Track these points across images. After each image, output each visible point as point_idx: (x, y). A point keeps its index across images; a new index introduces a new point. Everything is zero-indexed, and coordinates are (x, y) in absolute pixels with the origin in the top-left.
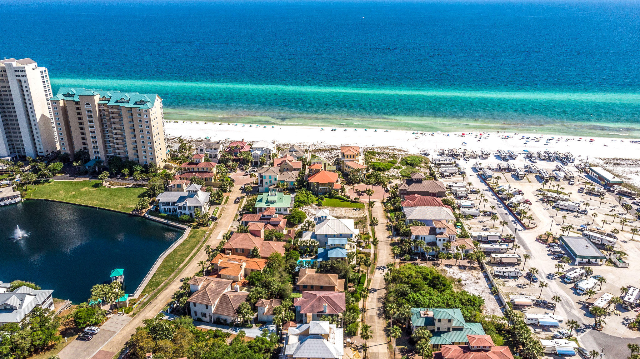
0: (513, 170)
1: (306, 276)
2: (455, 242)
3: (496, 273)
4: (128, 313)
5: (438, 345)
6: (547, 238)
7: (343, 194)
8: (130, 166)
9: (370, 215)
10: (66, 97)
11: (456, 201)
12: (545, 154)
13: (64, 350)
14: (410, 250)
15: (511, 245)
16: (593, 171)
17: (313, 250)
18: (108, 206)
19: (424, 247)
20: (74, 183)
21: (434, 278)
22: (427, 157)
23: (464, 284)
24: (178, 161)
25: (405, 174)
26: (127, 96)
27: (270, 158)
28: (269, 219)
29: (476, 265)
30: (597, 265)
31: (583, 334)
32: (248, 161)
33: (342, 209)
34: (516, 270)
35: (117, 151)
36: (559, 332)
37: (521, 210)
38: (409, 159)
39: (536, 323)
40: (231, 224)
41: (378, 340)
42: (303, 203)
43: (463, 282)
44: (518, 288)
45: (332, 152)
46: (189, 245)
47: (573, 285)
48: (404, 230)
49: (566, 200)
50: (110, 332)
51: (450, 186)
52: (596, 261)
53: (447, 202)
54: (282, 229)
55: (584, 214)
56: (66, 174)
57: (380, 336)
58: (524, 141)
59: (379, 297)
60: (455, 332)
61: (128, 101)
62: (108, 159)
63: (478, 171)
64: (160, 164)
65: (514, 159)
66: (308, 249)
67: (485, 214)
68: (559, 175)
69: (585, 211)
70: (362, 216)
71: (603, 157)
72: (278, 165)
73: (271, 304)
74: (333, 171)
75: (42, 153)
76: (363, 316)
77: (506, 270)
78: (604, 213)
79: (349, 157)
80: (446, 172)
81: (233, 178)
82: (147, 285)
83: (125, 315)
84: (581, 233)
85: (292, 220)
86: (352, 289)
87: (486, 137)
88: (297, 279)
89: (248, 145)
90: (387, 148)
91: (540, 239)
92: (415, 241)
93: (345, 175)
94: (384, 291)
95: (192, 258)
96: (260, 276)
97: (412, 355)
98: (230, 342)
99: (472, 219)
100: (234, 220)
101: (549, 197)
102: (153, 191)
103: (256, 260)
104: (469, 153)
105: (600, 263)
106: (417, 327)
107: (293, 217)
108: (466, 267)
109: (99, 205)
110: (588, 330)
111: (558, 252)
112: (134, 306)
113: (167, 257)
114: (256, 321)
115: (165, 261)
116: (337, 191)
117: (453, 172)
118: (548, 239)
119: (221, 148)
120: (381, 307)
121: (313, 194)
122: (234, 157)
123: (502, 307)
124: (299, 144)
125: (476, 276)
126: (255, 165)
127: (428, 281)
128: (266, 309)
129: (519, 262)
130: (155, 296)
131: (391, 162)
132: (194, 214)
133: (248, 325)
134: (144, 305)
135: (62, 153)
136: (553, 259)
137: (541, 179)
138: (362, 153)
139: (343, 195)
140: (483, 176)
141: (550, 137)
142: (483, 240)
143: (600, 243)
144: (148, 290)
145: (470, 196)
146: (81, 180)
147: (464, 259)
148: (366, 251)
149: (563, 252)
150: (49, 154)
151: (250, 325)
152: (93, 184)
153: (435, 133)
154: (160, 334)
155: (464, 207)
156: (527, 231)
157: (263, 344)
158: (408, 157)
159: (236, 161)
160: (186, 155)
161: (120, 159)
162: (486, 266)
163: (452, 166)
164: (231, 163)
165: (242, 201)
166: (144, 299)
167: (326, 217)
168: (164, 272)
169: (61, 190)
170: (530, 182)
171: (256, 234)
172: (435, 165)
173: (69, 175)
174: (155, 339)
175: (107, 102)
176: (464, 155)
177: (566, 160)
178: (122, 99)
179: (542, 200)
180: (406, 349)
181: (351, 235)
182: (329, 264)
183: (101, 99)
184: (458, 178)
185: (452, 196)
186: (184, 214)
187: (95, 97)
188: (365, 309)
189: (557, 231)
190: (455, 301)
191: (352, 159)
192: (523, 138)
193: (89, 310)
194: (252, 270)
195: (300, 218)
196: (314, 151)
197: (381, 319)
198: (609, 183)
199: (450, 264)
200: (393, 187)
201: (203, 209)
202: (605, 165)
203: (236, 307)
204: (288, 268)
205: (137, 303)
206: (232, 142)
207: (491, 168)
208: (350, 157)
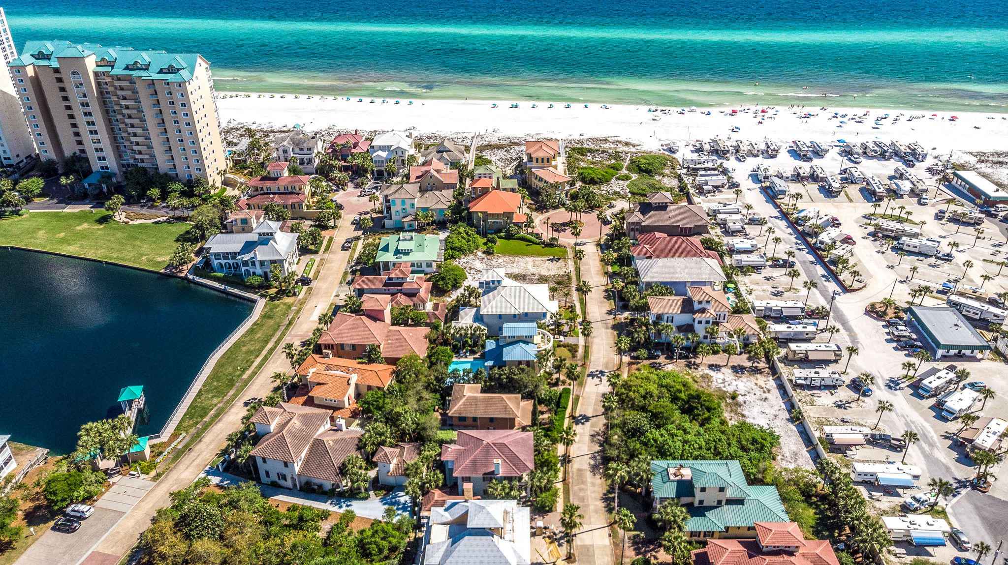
0: (822, 178)
1: (464, 399)
2: (726, 324)
3: (799, 382)
4: (147, 474)
5: (700, 532)
6: (883, 309)
7: (530, 230)
8: (161, 184)
9: (578, 270)
10: (37, 59)
11: (726, 240)
12: (876, 148)
13: (28, 551)
14: (648, 340)
15: (822, 324)
16: (959, 177)
17: (478, 342)
18: (123, 259)
19: (673, 335)
20: (63, 217)
21: (691, 397)
22: (674, 156)
23: (742, 402)
24: (246, 172)
25: (636, 191)
26: (145, 56)
27: (404, 164)
28: (401, 284)
29: (762, 365)
30: (974, 359)
31: (955, 500)
32: (366, 171)
33: (527, 259)
34: (834, 376)
35: (138, 157)
36: (914, 498)
37: (840, 257)
38: (643, 161)
39: (872, 481)
40: (336, 290)
41: (592, 520)
42: (460, 250)
43: (740, 399)
44: (836, 409)
45: (512, 151)
46: (261, 332)
47: (932, 401)
48: (637, 302)
49: (915, 235)
50: (113, 514)
51: (714, 211)
52: (972, 353)
53: (711, 243)
54: (424, 303)
55: (947, 260)
56: (52, 199)
57: (596, 511)
58: (836, 122)
59: (593, 433)
60: (730, 507)
61: (146, 68)
62: (124, 169)
63: (761, 181)
64: (214, 179)
65: (822, 157)
66: (469, 341)
67: (776, 263)
68: (902, 187)
69: (949, 255)
70: (562, 273)
71: (975, 150)
72: (417, 177)
73: (401, 455)
74: (513, 190)
75: (9, 159)
76: (565, 472)
77: (816, 375)
78: (982, 259)
79: (540, 160)
80: (707, 184)
81: (339, 201)
82: (185, 415)
83: (143, 476)
84: (945, 297)
85: (441, 282)
86: (546, 416)
87: (773, 116)
88: (449, 401)
89: (367, 139)
90: (606, 140)
91: (873, 311)
92: (655, 324)
93: (534, 193)
94: (602, 420)
95: (266, 358)
96: (381, 401)
97: (653, 550)
98: (328, 530)
99: (753, 274)
100: (341, 283)
101: (886, 230)
102: (200, 230)
103: (375, 367)
104: (745, 148)
105: (979, 356)
106: (663, 499)
107: (443, 279)
108: (745, 368)
109: (106, 257)
110: (964, 491)
111: (904, 336)
112: (160, 458)
113: (223, 357)
114: (376, 485)
115: (220, 365)
116: (519, 226)
117: (719, 184)
118: (885, 310)
119: (319, 147)
120: (598, 452)
121: (478, 233)
122: (343, 163)
123: (811, 447)
124: (454, 136)
125: (763, 386)
126: (379, 176)
127: (680, 404)
128: (392, 467)
129: (837, 358)
130: (197, 437)
131: (613, 167)
132: (270, 275)
133: (361, 495)
134: (178, 455)
135: (43, 159)
136: (896, 349)
137: (869, 194)
138: (562, 151)
139: (529, 234)
140: (769, 191)
141: (881, 112)
142: (773, 315)
143: (977, 317)
144: (185, 424)
145: (749, 229)
146: (77, 210)
147: (741, 353)
148: (570, 340)
149: (914, 336)
150: (22, 161)
151: (364, 495)
152: (97, 217)
153: (686, 109)
154: (197, 527)
155: (740, 252)
156: (848, 294)
157: (384, 539)
158: (643, 157)
159: (346, 169)
160: (261, 159)
161: (144, 171)
162: (780, 366)
163: (716, 172)
164: (336, 174)
165: (356, 246)
166: (178, 444)
167: (499, 282)
168: (216, 388)
169: (40, 229)
170: (851, 200)
171: (375, 316)
172: (688, 171)
173: (55, 201)
174: (187, 537)
175: (109, 69)
176: (737, 151)
177: (911, 158)
178: (136, 63)
179: (874, 235)
180: (643, 538)
181: (544, 315)
182: (505, 374)
183: (99, 64)
184: (727, 195)
185: (718, 230)
186: (254, 273)
187: (86, 60)
188: (569, 456)
189: (902, 296)
190: (729, 444)
191: (545, 164)
192: (835, 116)
193: (70, 475)
194: (369, 388)
195: (455, 280)
196: (481, 149)
197: (598, 476)
198: (989, 201)
199: (718, 363)
200: (616, 216)
201: (286, 265)
202: (978, 166)
203: (337, 463)
204: (432, 383)
205: (166, 453)
206: (339, 135)
207: (784, 175)
208: (543, 162)
